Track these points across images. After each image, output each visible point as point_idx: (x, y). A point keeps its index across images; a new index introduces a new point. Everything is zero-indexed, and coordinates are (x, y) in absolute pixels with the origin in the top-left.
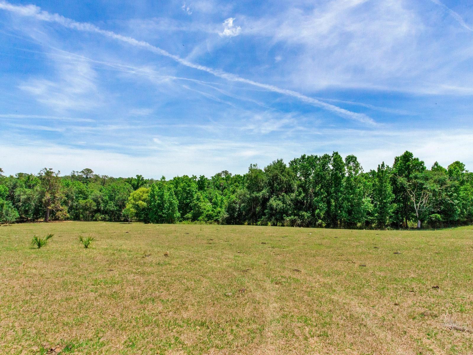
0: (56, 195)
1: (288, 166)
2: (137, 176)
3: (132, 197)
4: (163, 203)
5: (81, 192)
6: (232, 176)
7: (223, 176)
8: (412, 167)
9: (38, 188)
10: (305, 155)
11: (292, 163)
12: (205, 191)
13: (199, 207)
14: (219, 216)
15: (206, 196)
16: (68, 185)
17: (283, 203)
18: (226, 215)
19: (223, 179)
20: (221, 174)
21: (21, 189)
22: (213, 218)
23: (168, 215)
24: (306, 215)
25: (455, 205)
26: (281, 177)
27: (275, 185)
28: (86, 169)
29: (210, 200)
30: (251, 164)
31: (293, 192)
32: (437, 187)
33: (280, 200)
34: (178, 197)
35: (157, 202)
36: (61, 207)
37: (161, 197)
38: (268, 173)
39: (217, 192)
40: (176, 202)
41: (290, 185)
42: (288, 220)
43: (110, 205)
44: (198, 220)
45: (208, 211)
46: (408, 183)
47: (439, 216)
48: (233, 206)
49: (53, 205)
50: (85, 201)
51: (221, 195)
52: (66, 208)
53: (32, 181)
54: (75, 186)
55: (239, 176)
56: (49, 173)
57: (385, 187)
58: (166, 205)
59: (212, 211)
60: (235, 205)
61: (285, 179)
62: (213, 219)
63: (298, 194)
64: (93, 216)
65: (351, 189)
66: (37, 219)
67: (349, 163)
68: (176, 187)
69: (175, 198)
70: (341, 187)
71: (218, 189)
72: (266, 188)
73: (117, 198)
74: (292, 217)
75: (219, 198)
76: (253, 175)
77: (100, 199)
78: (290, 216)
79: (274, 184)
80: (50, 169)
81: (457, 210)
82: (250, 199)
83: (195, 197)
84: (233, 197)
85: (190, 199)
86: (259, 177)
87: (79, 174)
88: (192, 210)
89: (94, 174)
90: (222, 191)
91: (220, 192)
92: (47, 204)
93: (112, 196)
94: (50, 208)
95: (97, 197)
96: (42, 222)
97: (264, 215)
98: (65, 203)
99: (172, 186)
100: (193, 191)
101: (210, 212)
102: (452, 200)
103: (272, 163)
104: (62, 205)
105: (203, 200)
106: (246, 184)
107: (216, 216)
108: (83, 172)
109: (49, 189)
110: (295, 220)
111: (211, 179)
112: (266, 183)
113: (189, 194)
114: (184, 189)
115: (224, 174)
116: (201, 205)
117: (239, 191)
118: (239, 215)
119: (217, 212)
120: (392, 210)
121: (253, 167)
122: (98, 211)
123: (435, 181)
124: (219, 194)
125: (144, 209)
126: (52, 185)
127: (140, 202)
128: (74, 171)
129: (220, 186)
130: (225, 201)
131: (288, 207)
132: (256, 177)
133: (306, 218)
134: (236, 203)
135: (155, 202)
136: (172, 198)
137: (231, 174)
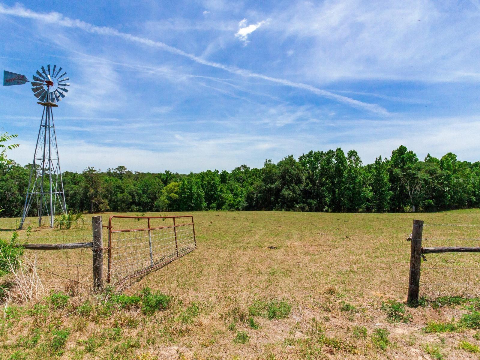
0: (99, 190)
1: (297, 161)
2: (165, 171)
3: (165, 190)
4: (191, 195)
5: (118, 187)
6: (250, 169)
7: (242, 170)
8: (406, 159)
9: (83, 184)
10: (312, 151)
11: (301, 158)
12: (227, 183)
13: (223, 198)
14: (239, 205)
15: (227, 188)
16: (106, 181)
17: (294, 193)
18: (246, 204)
19: (242, 172)
20: (240, 167)
21: (69, 185)
22: (234, 206)
23: (197, 204)
24: (314, 202)
25: (446, 192)
26: (291, 170)
27: (287, 177)
28: (120, 166)
29: (232, 191)
30: (266, 160)
31: (302, 183)
32: (427, 177)
33: (290, 190)
34: (204, 189)
35: (187, 194)
36: (102, 200)
37: (190, 189)
38: (280, 167)
39: (237, 185)
40: (203, 194)
41: (299, 178)
42: (298, 207)
43: (143, 197)
44: (222, 209)
45: (230, 201)
46: (403, 174)
47: (431, 201)
48: (251, 197)
49: (96, 199)
50: (122, 195)
51: (241, 186)
52: (106, 201)
53: (77, 178)
54: (113, 181)
55: (256, 169)
56: (91, 171)
57: (382, 177)
58: (194, 197)
59: (234, 200)
60: (252, 195)
61: (295, 173)
62: (234, 208)
63: (306, 185)
64: (129, 208)
65: (352, 180)
66: (83, 211)
67: (350, 157)
68: (202, 181)
69: (202, 190)
70: (343, 178)
71: (238, 181)
72: (279, 180)
73: (149, 191)
74: (301, 204)
75: (239, 190)
76: (268, 169)
77: (135, 193)
78: (300, 204)
79: (285, 177)
80: (92, 168)
81: (447, 196)
82: (265, 190)
83: (219, 190)
84: (251, 188)
85: (214, 191)
86: (273, 171)
87: (115, 171)
88: (215, 200)
89: (127, 170)
90: (242, 183)
91: (240, 184)
92: (91, 198)
93: (145, 189)
94: (94, 201)
95: (132, 191)
96: (87, 213)
97: (278, 203)
98: (105, 197)
99: (198, 180)
100: (217, 184)
101: (232, 202)
102: (443, 187)
103: (284, 159)
104: (103, 199)
105: (225, 192)
106: (262, 177)
107: (237, 205)
108: (117, 169)
109: (92, 185)
110: (304, 206)
111: (231, 172)
112: (279, 176)
113: (214, 187)
114: (209, 183)
115: (243, 167)
116: (224, 195)
117: (256, 183)
118: (256, 203)
119: (238, 202)
120: (389, 197)
121: (268, 162)
122: (134, 203)
123: (426, 172)
124: (239, 186)
125: (176, 200)
126: (95, 181)
127: (173, 194)
128: (109, 169)
129: (240, 179)
130: (244, 192)
131: (298, 196)
132: (270, 171)
133: (313, 205)
134: (254, 194)
135: (185, 194)
136: (200, 191)
137: (249, 168)
